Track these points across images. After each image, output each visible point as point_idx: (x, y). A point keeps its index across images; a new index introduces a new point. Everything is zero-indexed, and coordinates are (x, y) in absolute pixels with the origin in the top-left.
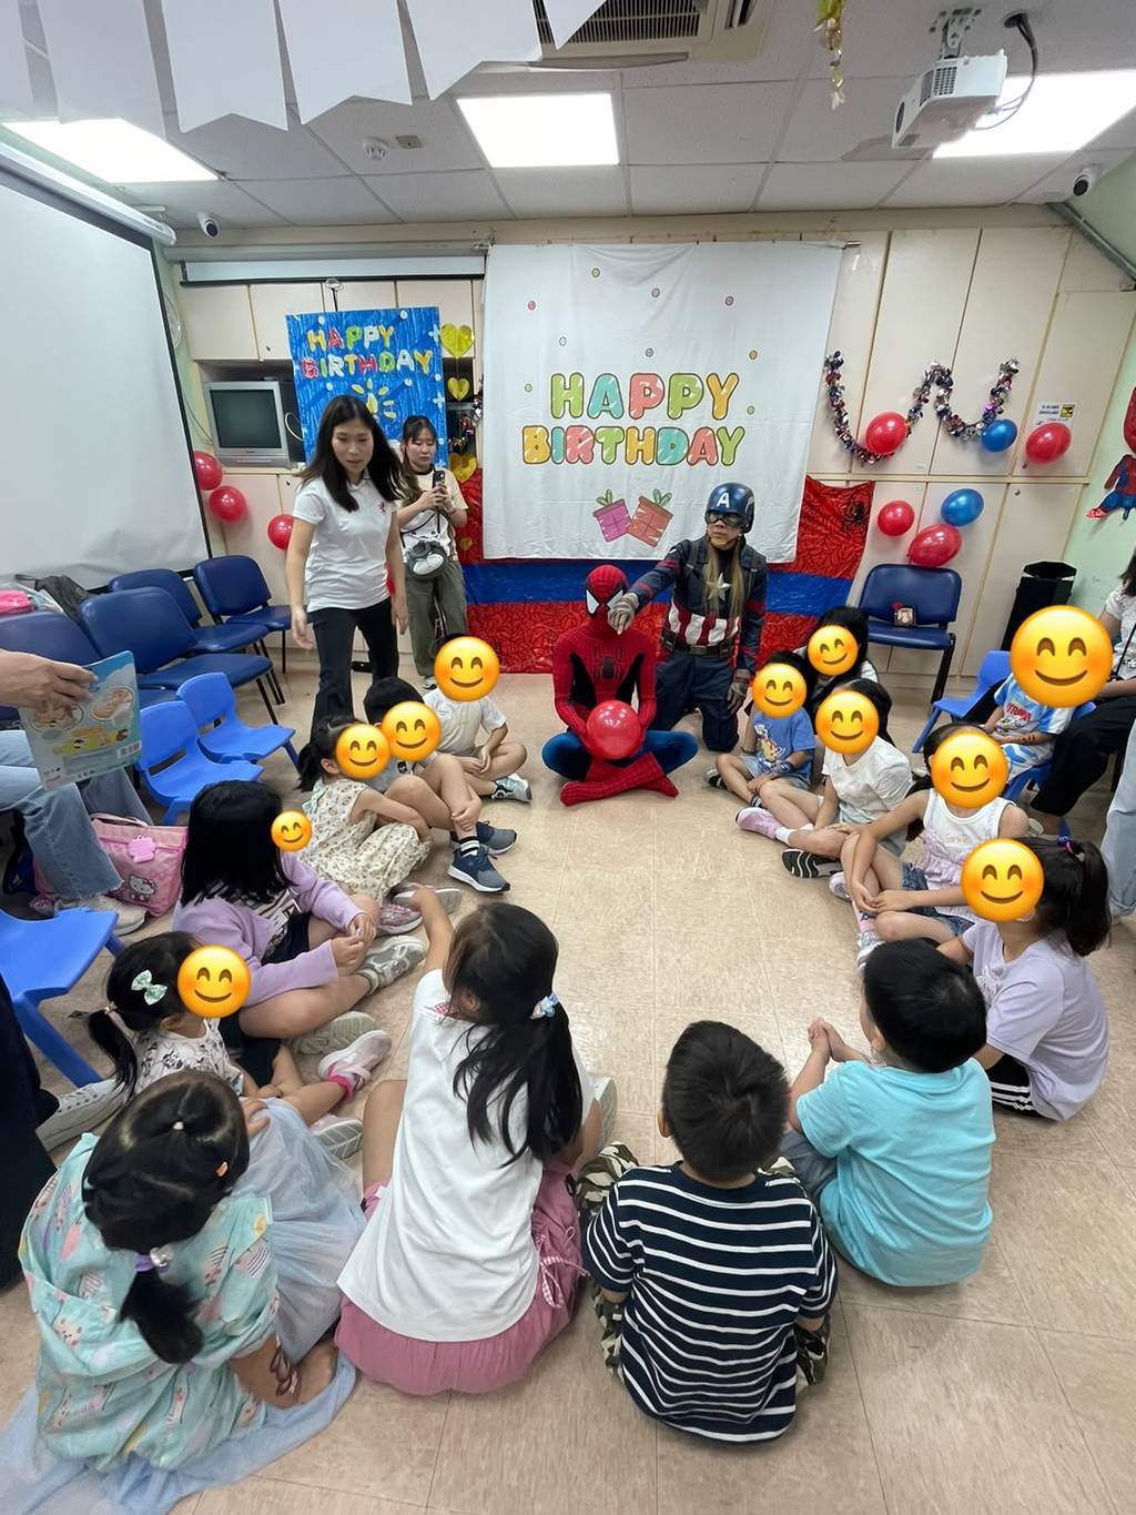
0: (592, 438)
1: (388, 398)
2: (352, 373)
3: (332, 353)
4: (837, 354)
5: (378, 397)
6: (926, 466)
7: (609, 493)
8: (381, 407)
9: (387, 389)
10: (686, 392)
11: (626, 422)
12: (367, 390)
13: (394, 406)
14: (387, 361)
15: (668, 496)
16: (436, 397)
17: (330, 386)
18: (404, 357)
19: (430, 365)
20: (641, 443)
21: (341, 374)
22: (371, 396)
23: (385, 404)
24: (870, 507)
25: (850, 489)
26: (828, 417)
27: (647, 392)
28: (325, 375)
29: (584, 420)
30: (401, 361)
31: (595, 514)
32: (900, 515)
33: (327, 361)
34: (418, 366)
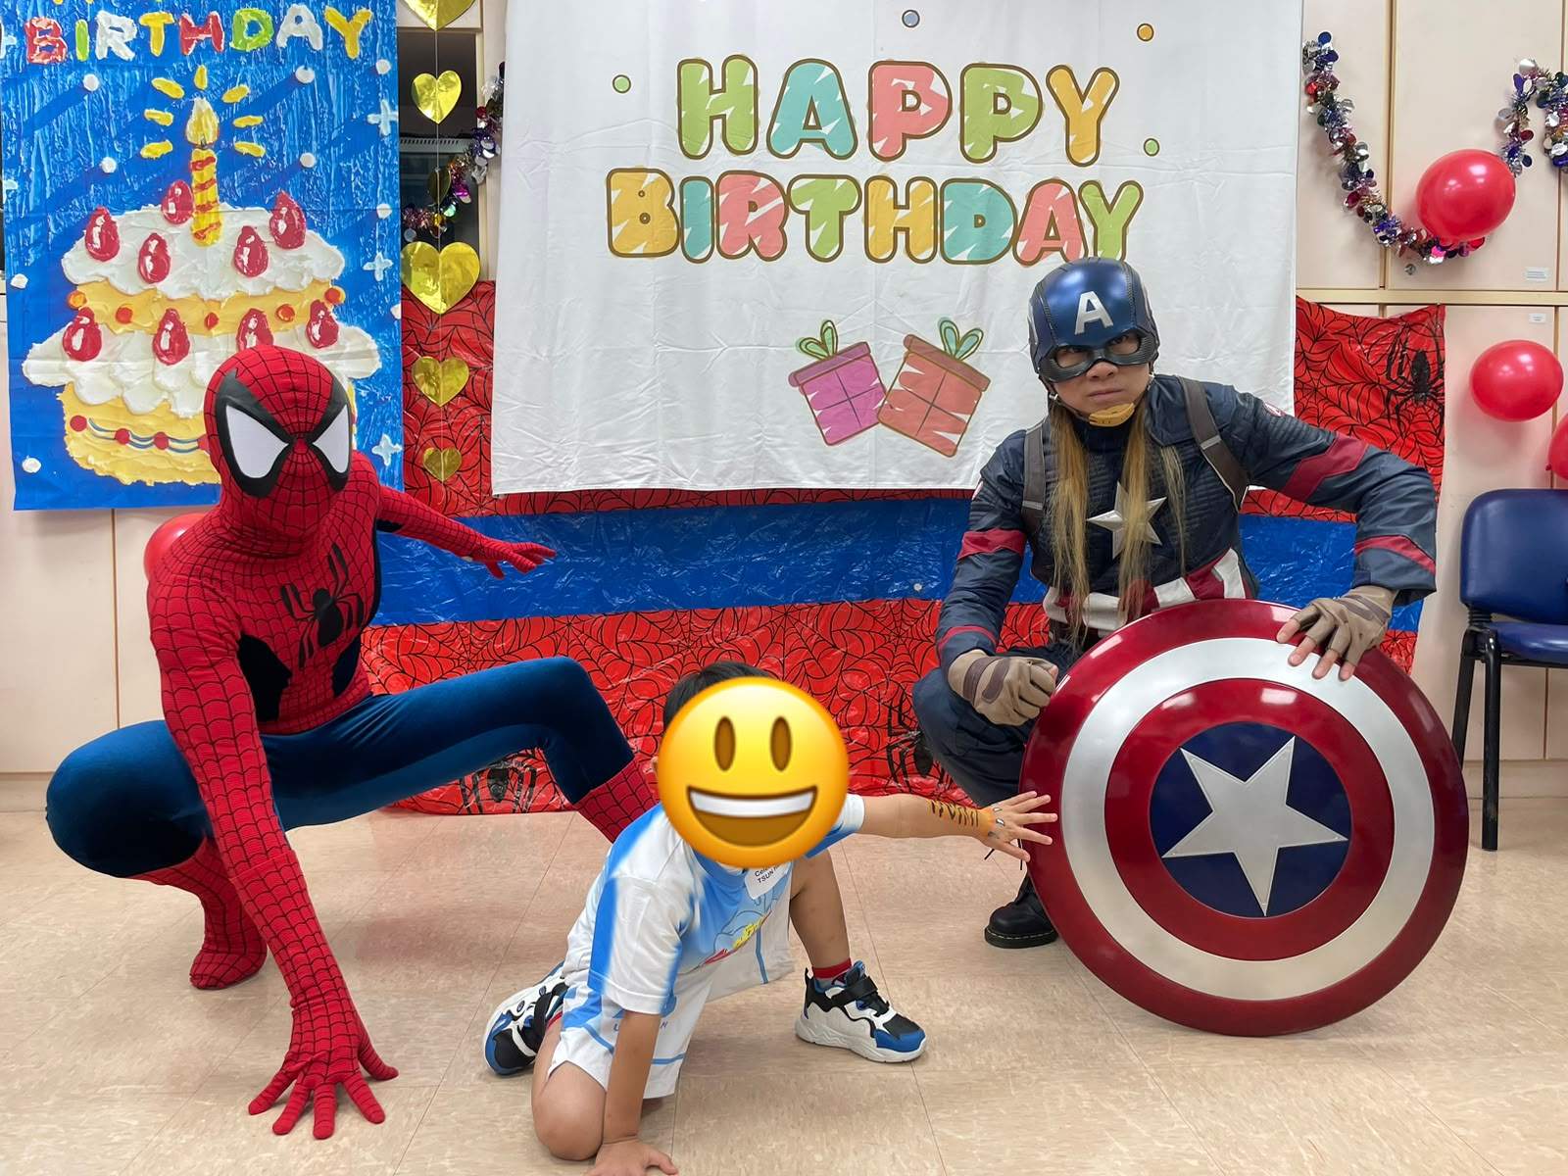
0: (780, 200)
1: (245, 108)
2: (156, 49)
3: (110, 8)
4: (1325, 37)
5: (219, 106)
6: (1549, 272)
7: (828, 327)
8: (227, 131)
9: (246, 89)
10: (1002, 104)
11: (863, 165)
12: (191, 90)
13: (260, 128)
14: (254, 28)
15: (976, 336)
16: (378, 111)
17: (91, 82)
18: (298, 20)
19: (363, 39)
20: (902, 213)
21: (128, 54)
22: (202, 105)
23: (240, 122)
24: (1441, 363)
25: (1391, 322)
26: (1320, 168)
27: (911, 101)
28: (82, 55)
29: (760, 160)
30: (288, 28)
31: (797, 379)
32: (1530, 368)
33: (93, 27)
34: (334, 39)
